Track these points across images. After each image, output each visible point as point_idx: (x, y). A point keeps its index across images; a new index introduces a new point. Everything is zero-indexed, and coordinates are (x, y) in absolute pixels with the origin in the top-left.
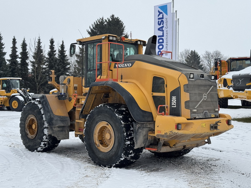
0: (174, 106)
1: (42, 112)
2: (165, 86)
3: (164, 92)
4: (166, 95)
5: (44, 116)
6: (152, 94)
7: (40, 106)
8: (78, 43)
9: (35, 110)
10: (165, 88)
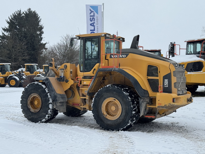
0: (167, 86)
1: (47, 91)
2: (158, 72)
3: (158, 76)
4: (160, 78)
5: (48, 94)
6: (147, 78)
7: (44, 86)
8: (78, 38)
9: (40, 90)
10: (159, 73)
